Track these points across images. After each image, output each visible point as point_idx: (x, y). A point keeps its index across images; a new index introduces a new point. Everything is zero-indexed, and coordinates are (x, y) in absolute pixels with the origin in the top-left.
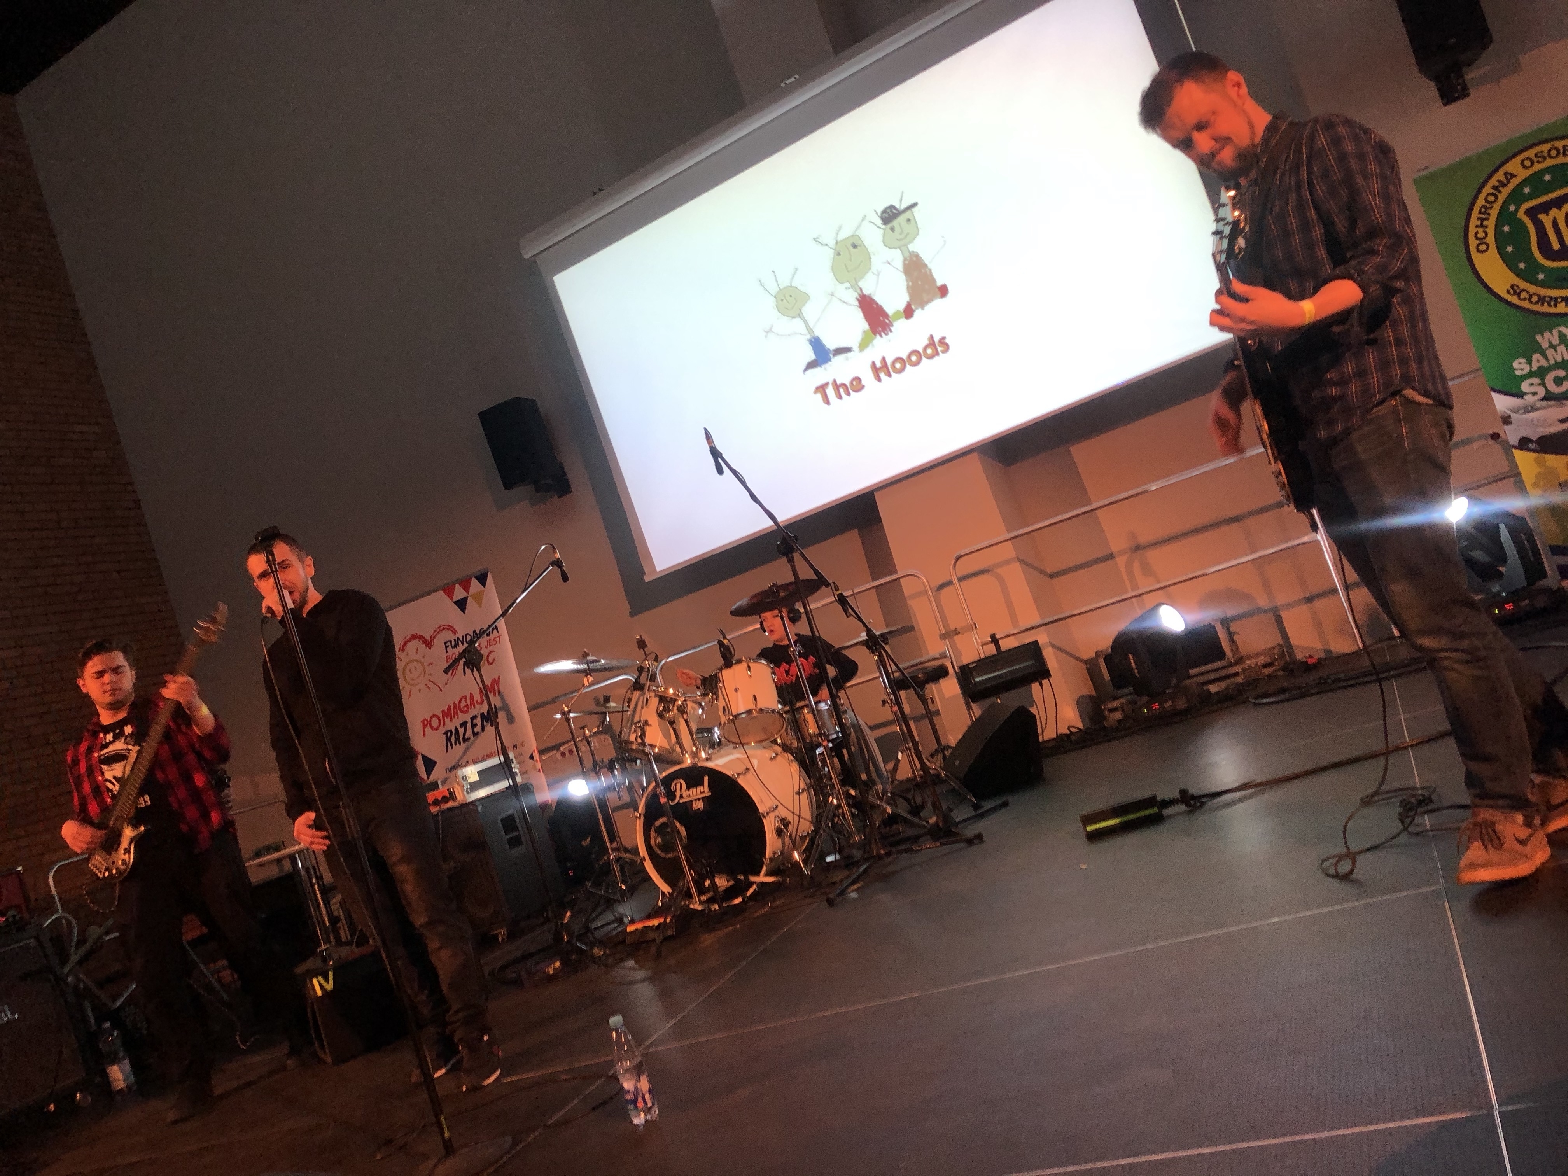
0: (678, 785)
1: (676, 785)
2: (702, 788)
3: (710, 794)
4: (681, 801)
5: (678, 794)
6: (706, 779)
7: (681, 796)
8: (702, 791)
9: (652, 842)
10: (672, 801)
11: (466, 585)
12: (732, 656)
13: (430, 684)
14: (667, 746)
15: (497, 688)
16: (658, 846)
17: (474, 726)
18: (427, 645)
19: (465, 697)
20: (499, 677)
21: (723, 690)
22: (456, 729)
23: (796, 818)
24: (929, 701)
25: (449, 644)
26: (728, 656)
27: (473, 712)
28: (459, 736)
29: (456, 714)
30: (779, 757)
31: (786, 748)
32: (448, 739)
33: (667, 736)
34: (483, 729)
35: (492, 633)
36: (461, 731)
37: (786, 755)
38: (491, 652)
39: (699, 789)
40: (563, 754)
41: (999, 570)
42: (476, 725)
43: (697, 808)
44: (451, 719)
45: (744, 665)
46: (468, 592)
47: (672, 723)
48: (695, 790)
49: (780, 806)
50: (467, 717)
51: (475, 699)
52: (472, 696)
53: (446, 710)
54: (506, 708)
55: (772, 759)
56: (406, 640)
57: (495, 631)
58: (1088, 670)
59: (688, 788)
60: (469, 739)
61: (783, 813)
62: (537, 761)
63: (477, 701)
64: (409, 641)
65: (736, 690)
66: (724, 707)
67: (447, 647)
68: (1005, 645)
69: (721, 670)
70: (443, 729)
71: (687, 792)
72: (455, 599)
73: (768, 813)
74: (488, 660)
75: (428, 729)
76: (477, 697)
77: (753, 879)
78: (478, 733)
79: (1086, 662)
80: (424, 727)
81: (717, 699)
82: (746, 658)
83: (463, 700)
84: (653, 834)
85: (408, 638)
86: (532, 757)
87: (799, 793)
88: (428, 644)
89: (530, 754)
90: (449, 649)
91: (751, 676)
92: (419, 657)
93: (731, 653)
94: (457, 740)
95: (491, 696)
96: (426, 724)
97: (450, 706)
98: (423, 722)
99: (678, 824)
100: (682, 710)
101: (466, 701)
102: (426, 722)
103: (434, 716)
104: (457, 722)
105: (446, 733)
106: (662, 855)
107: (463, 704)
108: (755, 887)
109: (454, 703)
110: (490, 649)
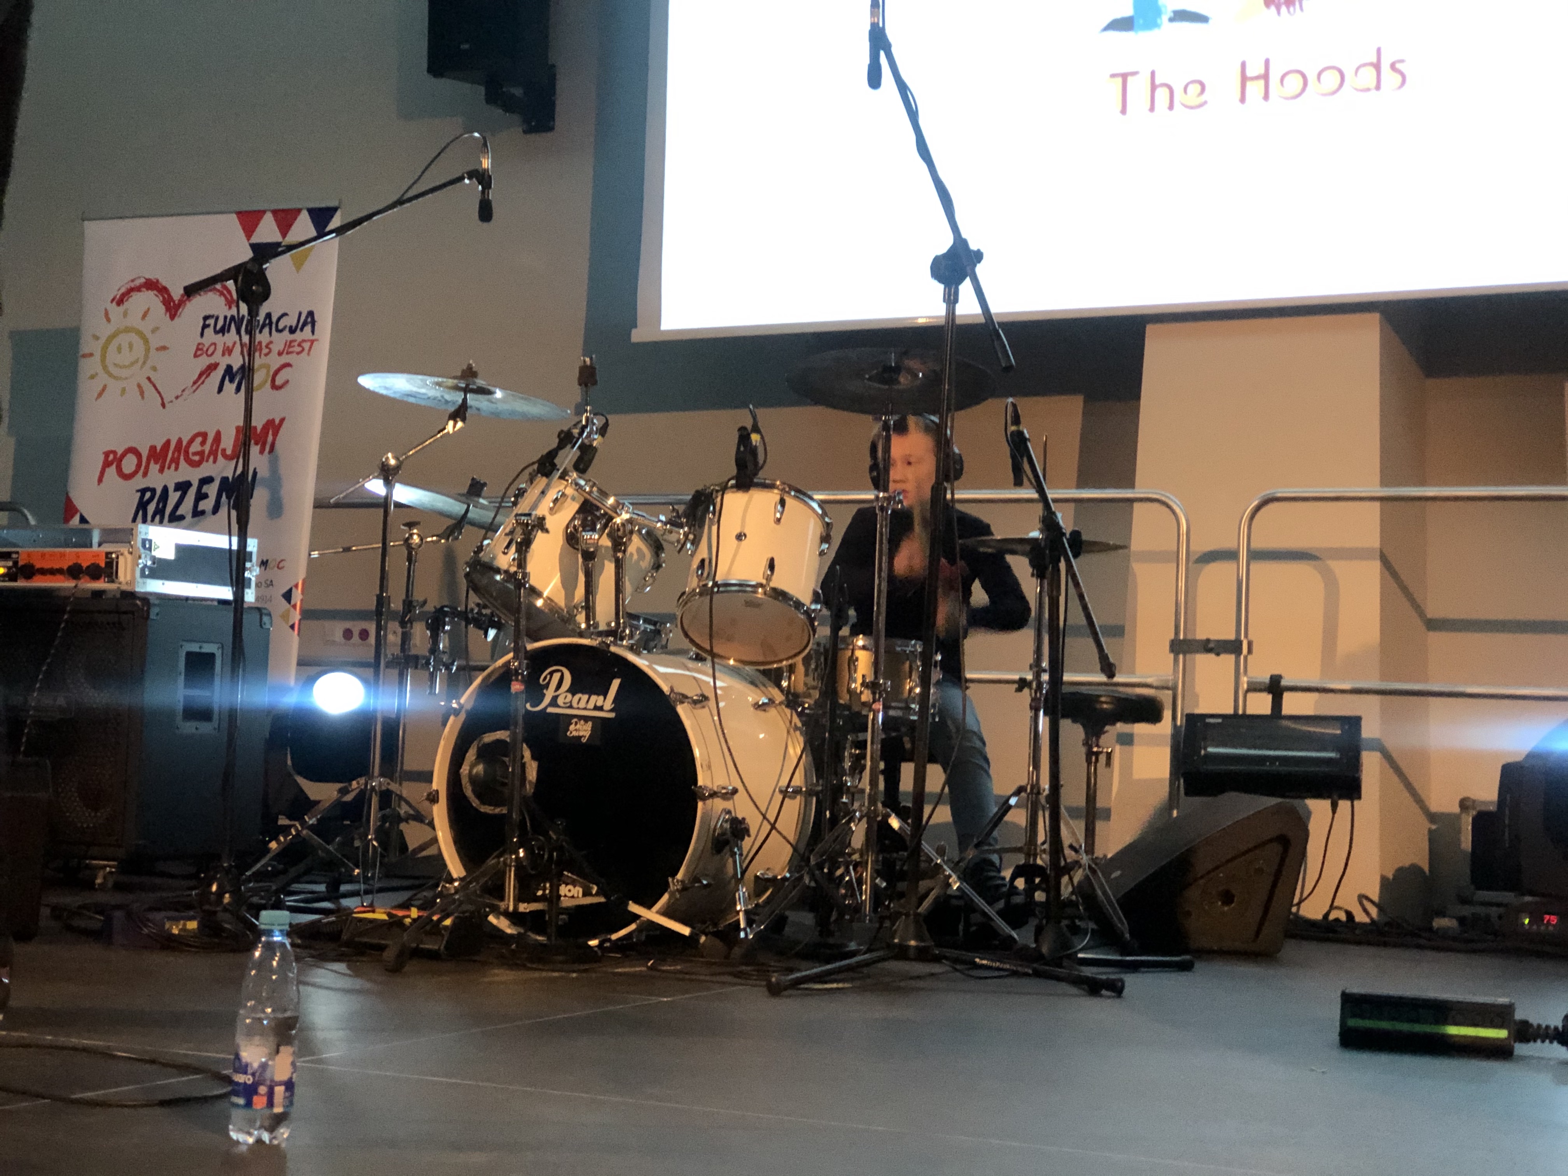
0: (556, 676)
1: (551, 674)
2: (602, 698)
3: (612, 715)
4: (550, 710)
5: (549, 694)
6: (616, 683)
7: (554, 702)
8: (599, 704)
9: (465, 770)
10: (532, 706)
11: (285, 219)
12: (757, 468)
13: (147, 386)
14: (561, 601)
15: (270, 438)
16: (473, 780)
17: (201, 496)
18: (168, 309)
19: (204, 435)
20: (282, 420)
21: (715, 528)
22: (165, 490)
23: (767, 827)
24: (1103, 758)
25: (211, 322)
26: (750, 466)
27: (207, 469)
28: (165, 506)
29: (176, 461)
30: (773, 712)
31: (792, 700)
32: (142, 506)
33: (568, 584)
34: (216, 510)
35: (302, 330)
36: (174, 497)
37: (788, 711)
38: (288, 365)
39: (594, 698)
40: (348, 634)
41: (1333, 564)
42: (206, 496)
43: (575, 734)
44: (161, 470)
45: (774, 496)
46: (284, 235)
47: (589, 556)
48: (585, 697)
49: (741, 796)
50: (194, 475)
51: (222, 446)
52: (218, 437)
53: (158, 448)
54: (275, 483)
55: (758, 706)
56: (132, 285)
57: (308, 328)
58: (1433, 837)
59: (573, 690)
60: (182, 518)
61: (742, 808)
62: (294, 606)
63: (224, 450)
64: (138, 289)
65: (740, 537)
66: (703, 561)
67: (205, 326)
68: (1292, 705)
69: (724, 489)
70: (140, 482)
71: (569, 696)
72: (255, 239)
73: (714, 795)
74: (273, 380)
75: (112, 470)
76: (228, 443)
77: (634, 908)
78: (203, 513)
79: (1433, 817)
80: (107, 464)
81: (696, 542)
82: (783, 483)
83: (199, 439)
84: (471, 755)
85: (138, 283)
86: (288, 596)
87: (785, 793)
88: (173, 308)
89: (288, 588)
90: (209, 332)
91: (778, 521)
92: (145, 327)
93: (756, 463)
94: (160, 512)
95: (255, 450)
96: (112, 460)
97: (168, 442)
98: (107, 454)
99: (527, 754)
100: (619, 544)
101: (203, 443)
102: (111, 457)
103: (133, 450)
104: (171, 478)
105: (143, 491)
106: (475, 803)
107: (196, 447)
108: (633, 927)
109: (180, 441)
110: (285, 359)
